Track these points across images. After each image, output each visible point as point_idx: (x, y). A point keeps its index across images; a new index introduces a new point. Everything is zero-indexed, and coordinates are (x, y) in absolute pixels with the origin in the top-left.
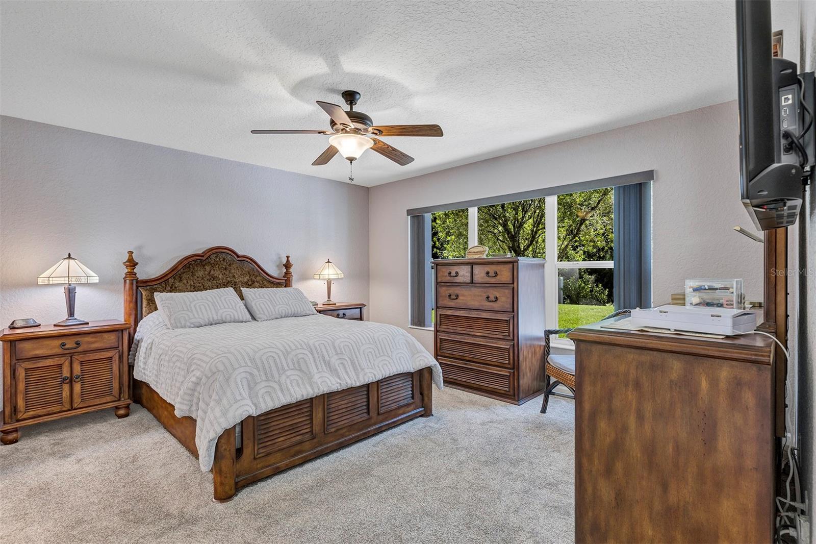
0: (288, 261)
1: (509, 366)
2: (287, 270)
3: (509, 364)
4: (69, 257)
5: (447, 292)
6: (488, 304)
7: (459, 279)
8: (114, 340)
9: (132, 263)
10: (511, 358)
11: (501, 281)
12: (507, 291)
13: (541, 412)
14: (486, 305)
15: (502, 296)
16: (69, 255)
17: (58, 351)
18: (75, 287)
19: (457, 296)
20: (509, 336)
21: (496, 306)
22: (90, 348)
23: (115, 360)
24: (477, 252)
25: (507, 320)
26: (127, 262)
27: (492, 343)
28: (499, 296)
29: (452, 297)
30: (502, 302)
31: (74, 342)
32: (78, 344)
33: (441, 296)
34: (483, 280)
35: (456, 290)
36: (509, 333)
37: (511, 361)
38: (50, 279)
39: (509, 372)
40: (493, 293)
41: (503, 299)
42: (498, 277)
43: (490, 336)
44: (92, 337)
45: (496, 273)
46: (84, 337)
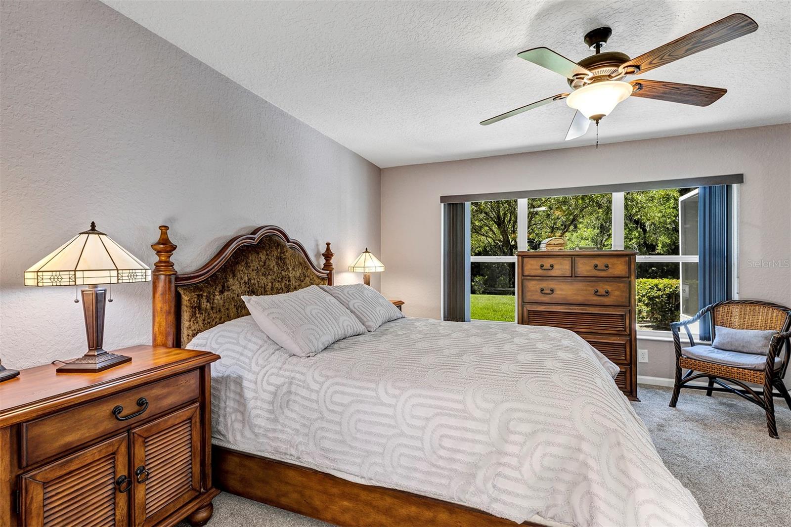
0: (328, 249)
1: (625, 362)
2: (327, 260)
3: (626, 359)
4: (93, 229)
5: (538, 286)
6: (596, 298)
7: (555, 272)
8: (194, 385)
9: (165, 246)
10: (628, 353)
11: (614, 274)
12: (622, 285)
13: (670, 406)
14: (594, 300)
15: (616, 290)
16: (93, 225)
17: (108, 425)
18: (105, 290)
19: (552, 290)
20: (625, 331)
21: (606, 300)
22: (160, 408)
23: (196, 422)
24: (558, 244)
25: (623, 315)
26: (159, 243)
27: (602, 339)
28: (612, 290)
29: (545, 292)
30: (615, 296)
31: (134, 403)
32: (141, 403)
33: (528, 291)
34: (588, 274)
35: (552, 284)
36: (625, 328)
37: (628, 357)
38: (79, 274)
39: (625, 368)
40: (603, 288)
41: (617, 293)
42: (610, 271)
43: (600, 332)
44: (164, 387)
45: (607, 266)
46: (152, 389)
